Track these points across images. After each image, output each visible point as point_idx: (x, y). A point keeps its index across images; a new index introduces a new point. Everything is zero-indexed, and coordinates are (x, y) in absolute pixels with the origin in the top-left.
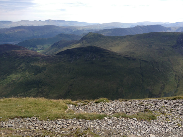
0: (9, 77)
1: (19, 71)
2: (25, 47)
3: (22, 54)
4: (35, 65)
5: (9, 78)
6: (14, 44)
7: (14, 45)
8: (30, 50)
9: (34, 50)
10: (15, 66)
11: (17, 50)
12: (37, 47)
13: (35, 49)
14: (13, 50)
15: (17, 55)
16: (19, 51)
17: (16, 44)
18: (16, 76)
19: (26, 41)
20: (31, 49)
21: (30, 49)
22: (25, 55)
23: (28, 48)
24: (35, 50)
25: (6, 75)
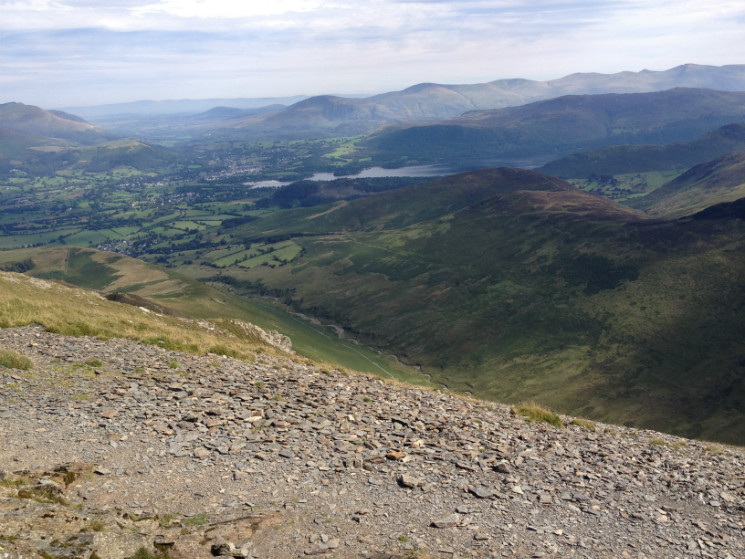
0: (493, 287)
1: (533, 271)
2: (570, 181)
3: (551, 209)
4: (594, 253)
5: (492, 291)
6: (531, 167)
7: (529, 171)
8: (585, 192)
9: (603, 194)
10: (520, 250)
11: (538, 192)
12: (614, 182)
13: (608, 188)
14: (522, 192)
15: (533, 209)
16: (543, 193)
17: (535, 167)
18: (517, 287)
19: (577, 155)
20: (591, 191)
21: (588, 188)
22: (564, 211)
23: (577, 186)
24: (608, 192)
25: (484, 280)
